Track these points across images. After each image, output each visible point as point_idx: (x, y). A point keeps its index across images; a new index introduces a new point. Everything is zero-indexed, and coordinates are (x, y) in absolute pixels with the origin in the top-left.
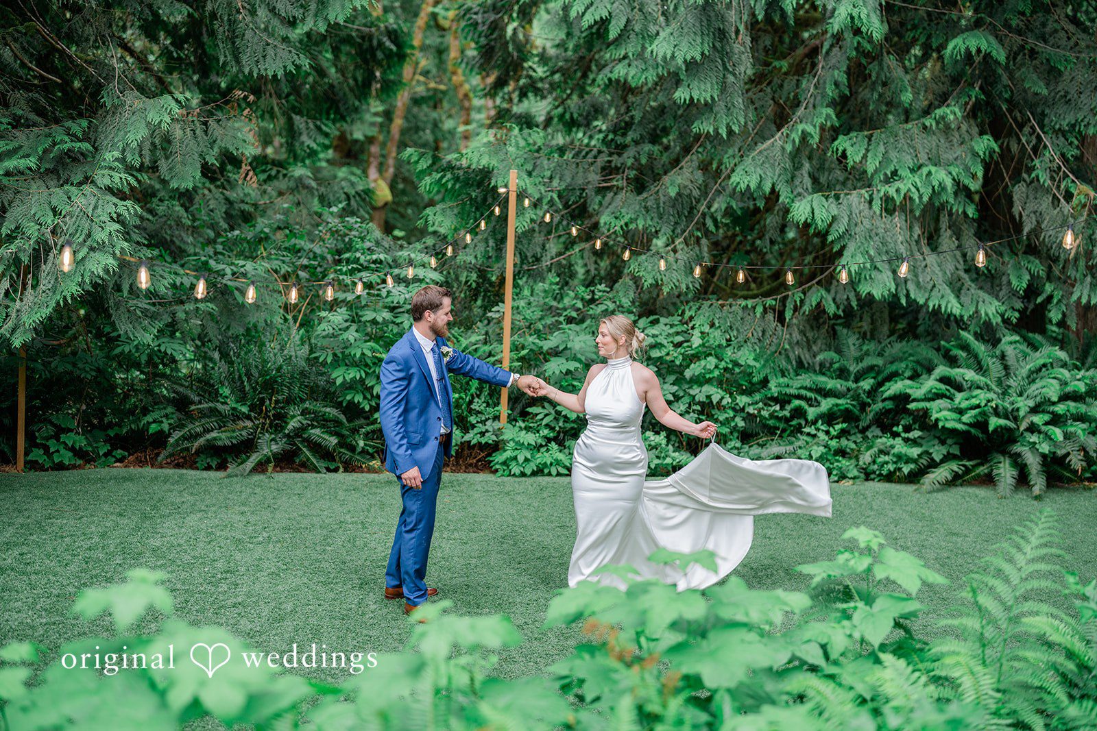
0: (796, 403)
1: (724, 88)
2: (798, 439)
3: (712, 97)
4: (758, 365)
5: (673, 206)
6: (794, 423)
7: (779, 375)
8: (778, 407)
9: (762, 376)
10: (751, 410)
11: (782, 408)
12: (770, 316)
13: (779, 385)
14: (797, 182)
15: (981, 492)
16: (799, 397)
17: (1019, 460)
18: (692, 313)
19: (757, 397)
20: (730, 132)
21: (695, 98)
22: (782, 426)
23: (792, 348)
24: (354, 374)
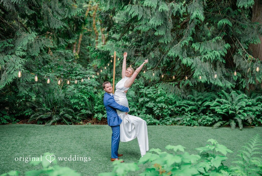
0: (183, 107)
1: (166, 32)
2: (183, 116)
3: (164, 34)
4: (173, 98)
5: (153, 60)
6: (182, 112)
7: (179, 101)
8: (178, 108)
9: (175, 101)
10: (172, 109)
11: (179, 109)
12: (176, 86)
13: (179, 103)
14: (183, 55)
15: (228, 129)
16: (183, 106)
17: (236, 121)
18: (158, 86)
19: (174, 106)
20: (168, 42)
21: (160, 34)
22: (179, 113)
23: (182, 94)
24: (76, 101)
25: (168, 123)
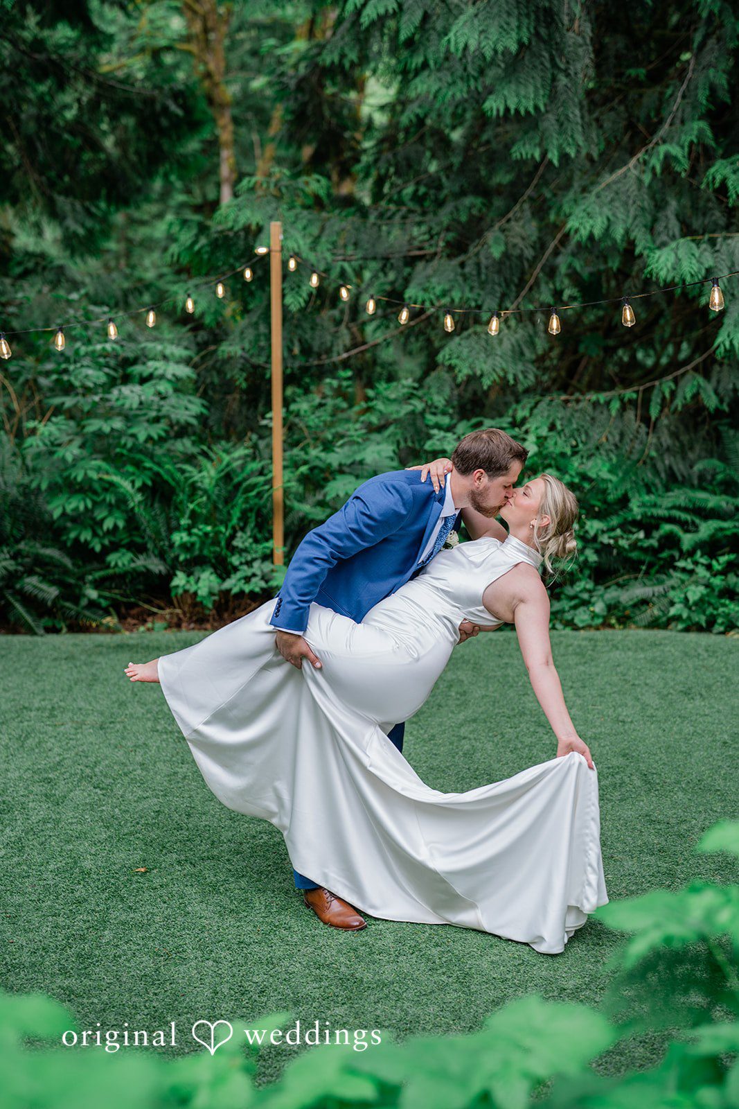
0: (667, 528)
1: (553, 96)
2: (670, 576)
3: (536, 108)
4: (614, 479)
5: (499, 272)
6: (665, 555)
7: (644, 490)
8: (641, 535)
9: (620, 493)
10: (605, 539)
11: (648, 536)
12: (630, 414)
13: (643, 505)
14: (660, 227)
16: (671, 520)
18: (526, 413)
19: (615, 521)
20: (564, 157)
21: (512, 107)
22: (648, 559)
23: (661, 455)
24: (76, 504)
25: (582, 617)
